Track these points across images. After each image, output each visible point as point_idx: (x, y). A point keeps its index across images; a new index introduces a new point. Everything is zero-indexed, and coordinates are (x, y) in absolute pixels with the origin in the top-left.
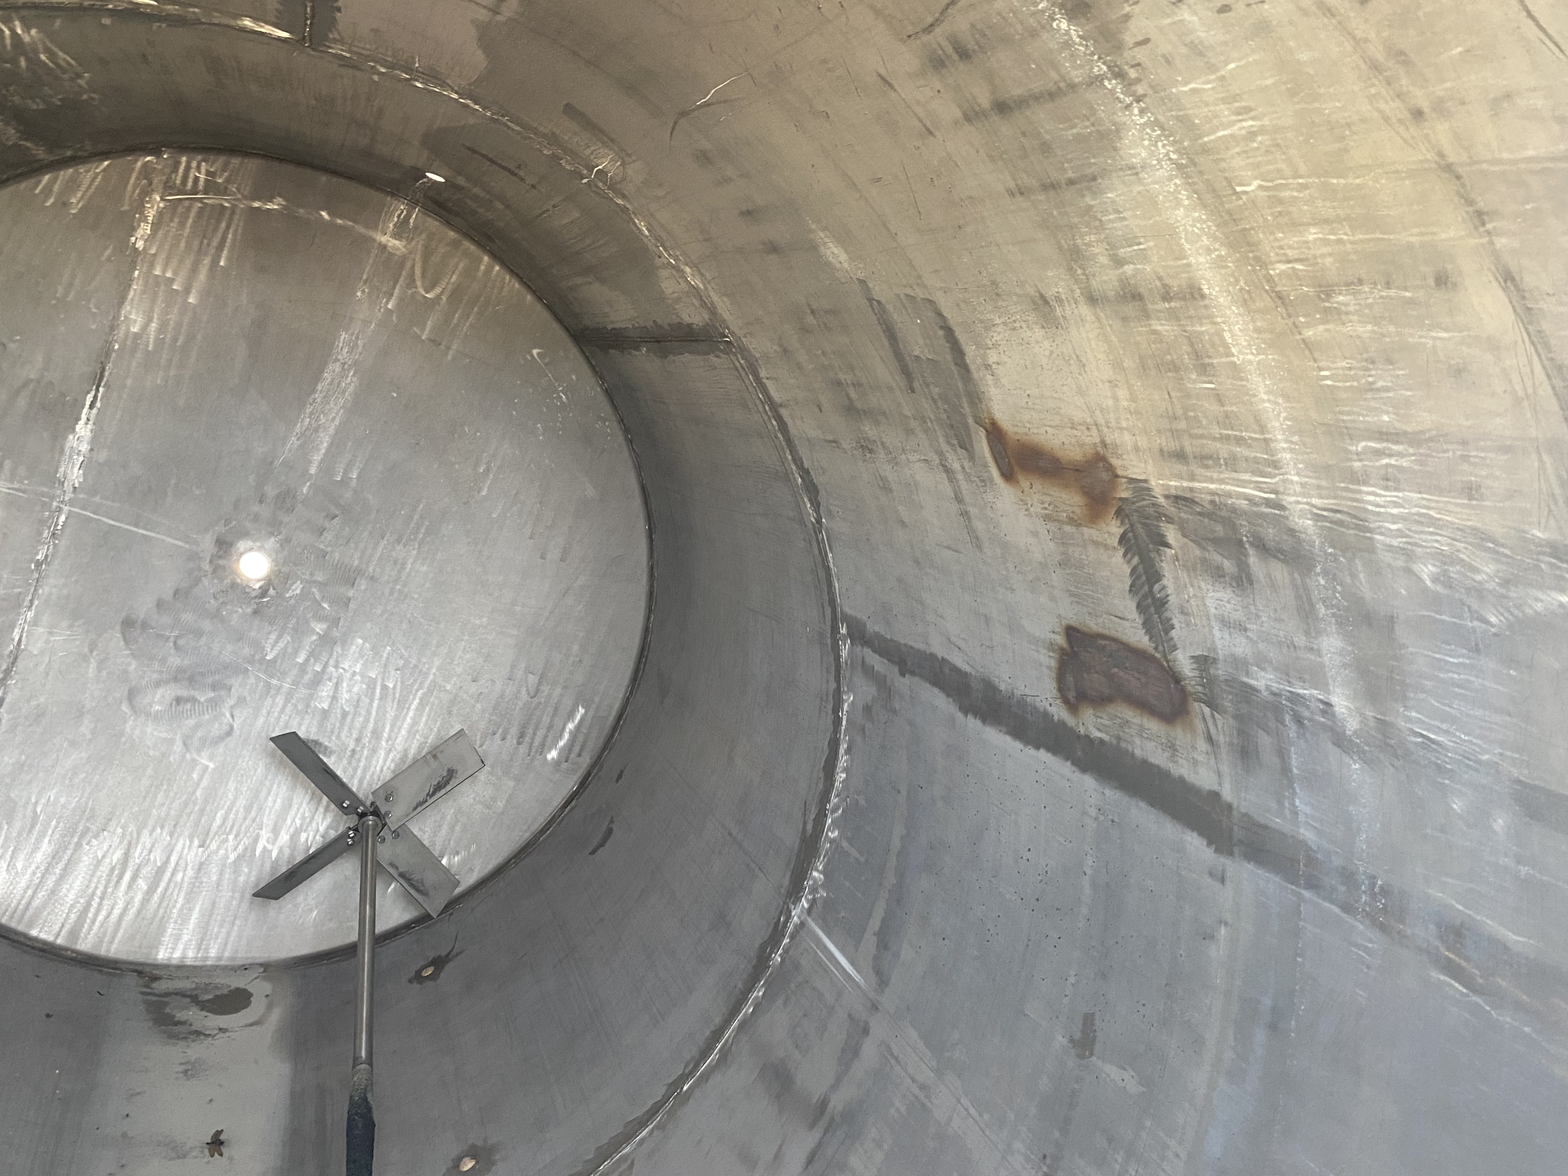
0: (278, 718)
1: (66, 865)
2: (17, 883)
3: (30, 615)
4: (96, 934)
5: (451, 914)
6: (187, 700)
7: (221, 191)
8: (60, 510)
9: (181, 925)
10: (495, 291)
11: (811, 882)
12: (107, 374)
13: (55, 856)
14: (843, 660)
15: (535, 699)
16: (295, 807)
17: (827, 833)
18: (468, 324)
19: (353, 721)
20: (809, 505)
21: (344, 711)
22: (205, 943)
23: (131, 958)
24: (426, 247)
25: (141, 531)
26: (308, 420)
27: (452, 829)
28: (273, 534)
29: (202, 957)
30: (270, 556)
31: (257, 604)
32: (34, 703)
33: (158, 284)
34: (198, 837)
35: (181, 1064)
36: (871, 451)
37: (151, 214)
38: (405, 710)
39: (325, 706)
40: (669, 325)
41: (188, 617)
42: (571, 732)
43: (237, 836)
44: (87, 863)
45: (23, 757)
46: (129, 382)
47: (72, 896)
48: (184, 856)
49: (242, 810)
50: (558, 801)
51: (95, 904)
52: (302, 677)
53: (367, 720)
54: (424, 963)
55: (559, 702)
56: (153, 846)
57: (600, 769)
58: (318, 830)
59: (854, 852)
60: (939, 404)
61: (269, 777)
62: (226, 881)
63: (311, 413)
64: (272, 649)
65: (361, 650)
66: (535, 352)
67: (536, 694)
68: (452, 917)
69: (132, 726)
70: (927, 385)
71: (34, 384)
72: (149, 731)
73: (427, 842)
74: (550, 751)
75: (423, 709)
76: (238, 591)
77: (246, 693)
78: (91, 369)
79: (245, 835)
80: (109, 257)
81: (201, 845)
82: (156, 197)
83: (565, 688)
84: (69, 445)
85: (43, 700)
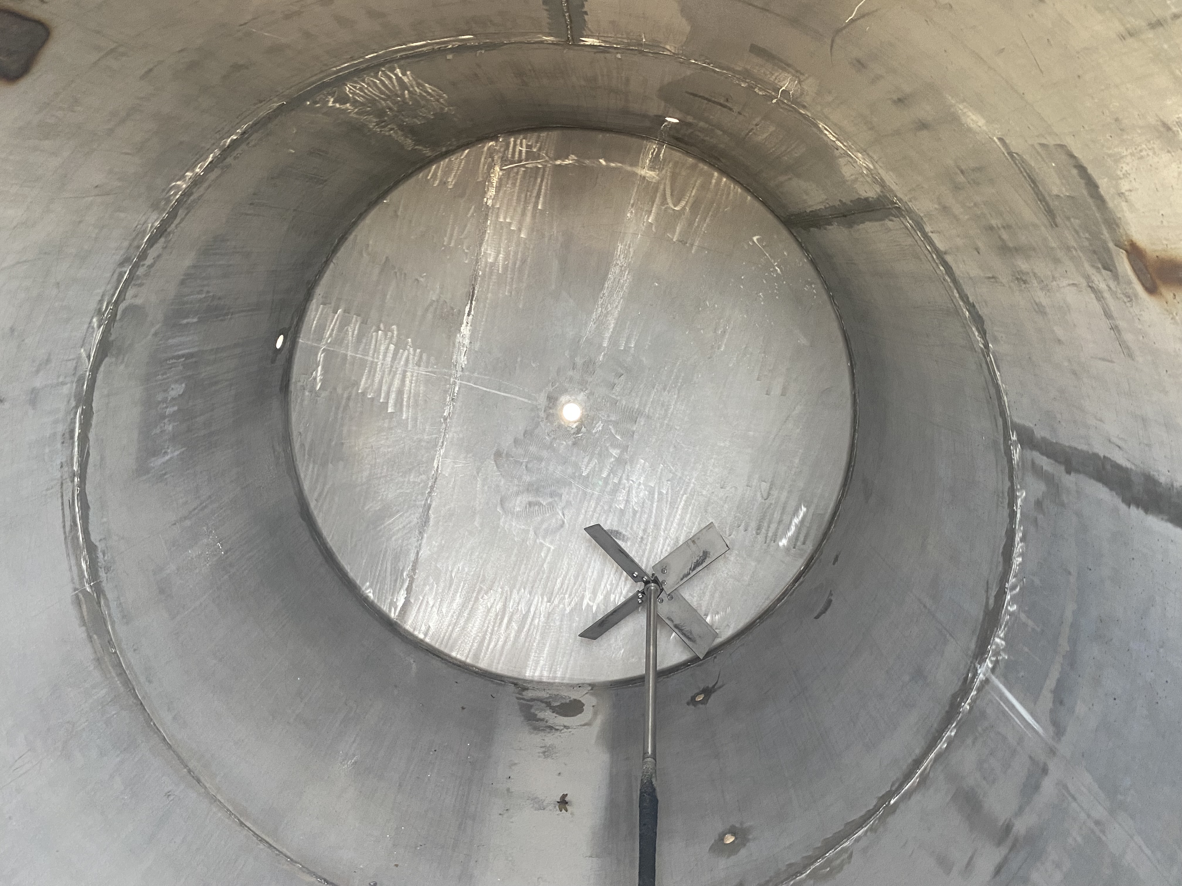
0: (592, 516)
1: (470, 611)
2: (443, 622)
3: (442, 451)
4: (489, 657)
5: (715, 657)
6: (535, 504)
7: (537, 156)
8: (455, 383)
9: (539, 654)
10: (724, 197)
11: (994, 647)
12: (476, 292)
13: (463, 606)
14: (1015, 462)
15: (767, 501)
16: (606, 577)
17: (1007, 607)
18: (705, 225)
19: (640, 517)
20: (977, 334)
21: (634, 510)
22: (554, 667)
23: (510, 674)
24: (673, 173)
25: (502, 394)
26: (600, 309)
27: (712, 596)
28: (583, 390)
29: (553, 677)
30: (581, 405)
31: (575, 438)
32: (448, 507)
33: (502, 228)
34: (546, 595)
35: (541, 747)
36: (1025, 282)
37: (495, 180)
38: (675, 509)
39: (622, 507)
40: (851, 201)
41: (533, 449)
42: (796, 526)
43: (570, 595)
44: (482, 611)
45: (443, 542)
46: (489, 295)
47: (475, 630)
48: (538, 608)
49: (572, 578)
50: (789, 577)
51: (487, 638)
52: (606, 487)
53: (650, 516)
54: (697, 691)
55: (786, 503)
56: (520, 600)
57: (821, 554)
58: (621, 593)
59: (1030, 623)
60: (1082, 234)
61: (589, 555)
62: (565, 626)
63: (602, 304)
64: (586, 468)
65: (643, 467)
66: (755, 239)
67: (768, 497)
68: (715, 660)
69: (504, 522)
70: (1068, 219)
71: (435, 304)
72: (514, 524)
73: (694, 604)
74: (781, 539)
75: (687, 508)
76: (562, 430)
77: (571, 499)
78: (466, 290)
79: (575, 595)
80: (473, 214)
81: (549, 601)
82: (497, 168)
83: (790, 492)
84: (457, 341)
85: (452, 505)
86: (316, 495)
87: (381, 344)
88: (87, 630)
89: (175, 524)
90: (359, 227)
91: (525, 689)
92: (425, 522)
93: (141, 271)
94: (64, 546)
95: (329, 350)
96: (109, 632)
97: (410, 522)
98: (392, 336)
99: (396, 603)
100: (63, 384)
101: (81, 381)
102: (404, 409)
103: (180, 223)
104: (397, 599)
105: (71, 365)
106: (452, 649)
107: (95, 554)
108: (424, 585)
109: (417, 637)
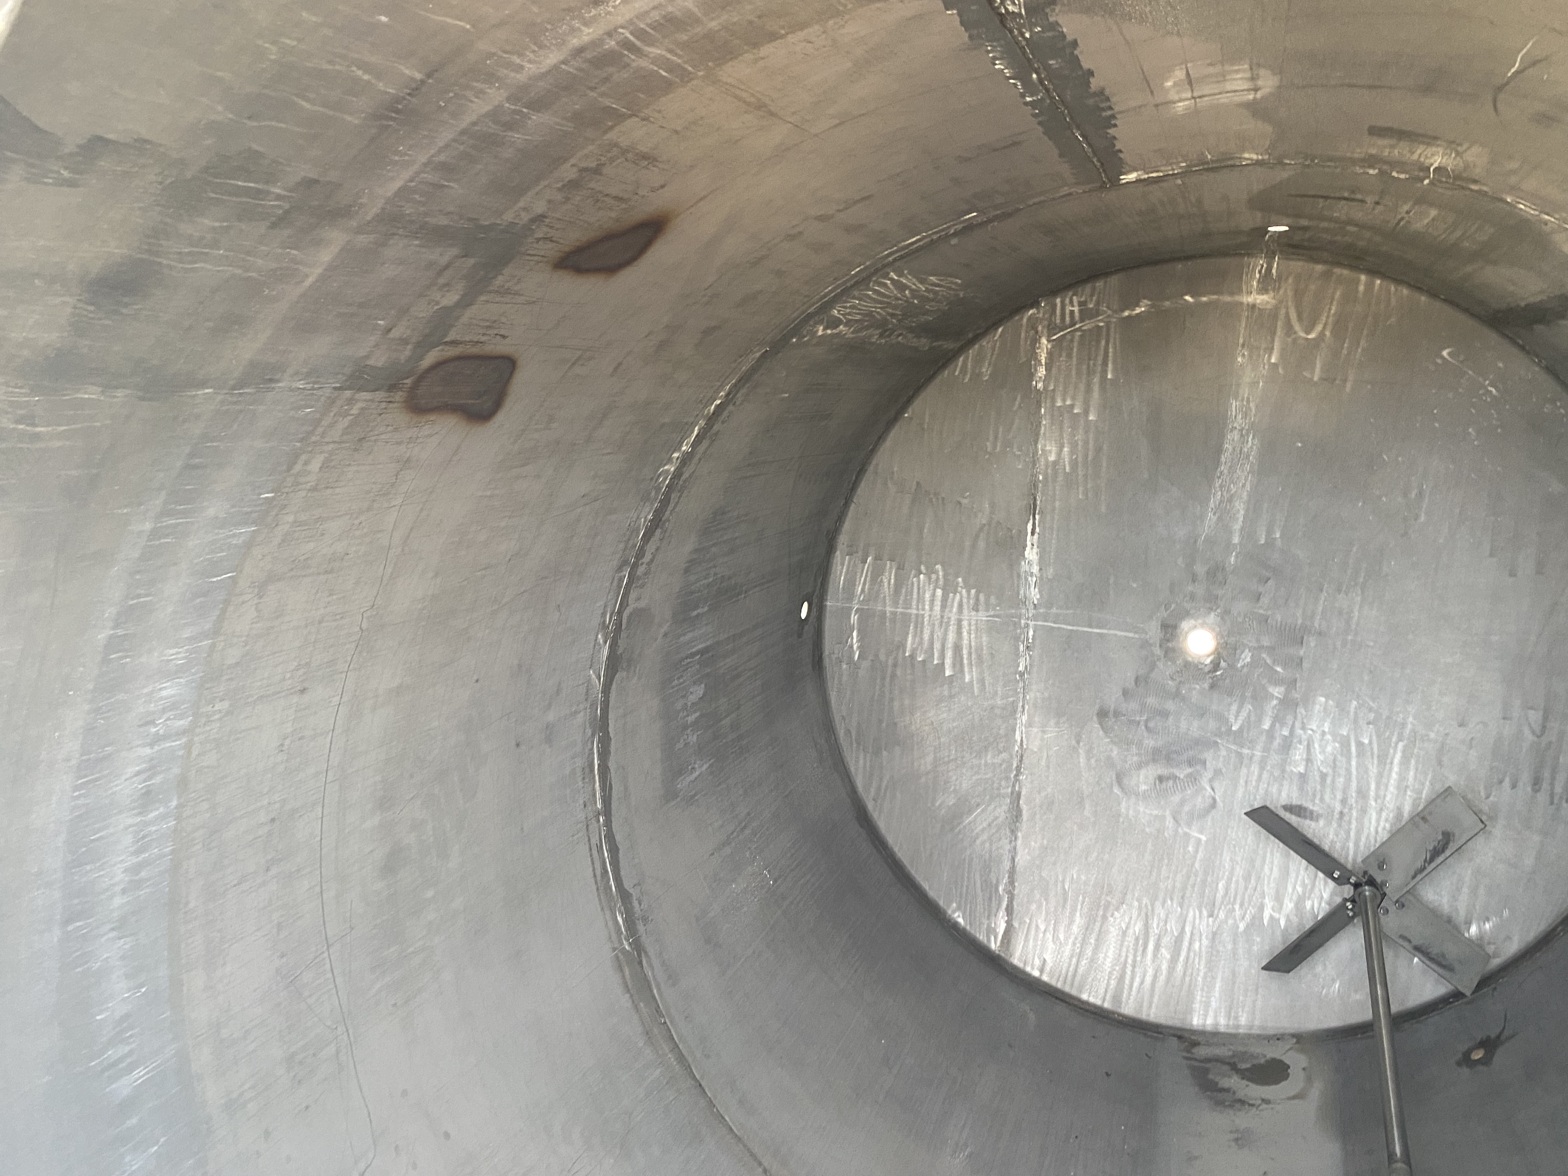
0: (1257, 787)
1: (1099, 935)
2: (1063, 952)
3: (1025, 718)
4: (1136, 999)
5: (1495, 989)
6: (1168, 778)
7: (1096, 313)
8: (1027, 626)
9: (1208, 992)
10: (1382, 306)
12: (1038, 502)
13: (1087, 928)
15: (1541, 739)
16: (1293, 875)
18: (1360, 350)
19: (1333, 782)
21: (1321, 772)
22: (1233, 1011)
23: (1170, 1023)
24: (1296, 292)
25: (1096, 630)
26: (1220, 493)
27: (1474, 892)
28: (1212, 609)
29: (1234, 1025)
30: (1213, 630)
31: (1212, 678)
32: (1043, 794)
33: (1061, 414)
34: (1206, 907)
35: (1231, 1132)
37: (1043, 357)
38: (1388, 767)
39: (1301, 769)
41: (1151, 701)
43: (1242, 905)
44: (1115, 934)
45: (1045, 842)
46: (1057, 504)
47: (1108, 964)
48: (1197, 926)
49: (1240, 879)
51: (1129, 972)
52: (1271, 743)
53: (1349, 779)
54: (1471, 1043)
56: (1167, 917)
58: (1322, 897)
62: (1240, 950)
63: (1221, 486)
64: (1236, 720)
65: (1325, 708)
66: (1445, 353)
67: (1543, 732)
69: (1127, 807)
71: (986, 528)
72: (1142, 809)
73: (1446, 908)
75: (1408, 762)
76: (1191, 669)
77: (1221, 766)
78: (1025, 502)
79: (1250, 904)
80: (1020, 405)
81: (1211, 915)
82: (1044, 341)
84: (1023, 570)
85: (1049, 790)
86: (872, 792)
87: (924, 593)
88: (631, 996)
89: (712, 854)
90: (879, 453)
91: (1195, 1044)
92: (1017, 817)
93: (641, 570)
94: (597, 899)
95: (863, 609)
96: (655, 999)
97: (996, 818)
98: (938, 579)
99: (994, 928)
100: (576, 712)
101: (593, 705)
102: (966, 669)
103: (674, 508)
104: (995, 924)
105: (582, 690)
106: (1081, 989)
107: (631, 903)
108: (1029, 902)
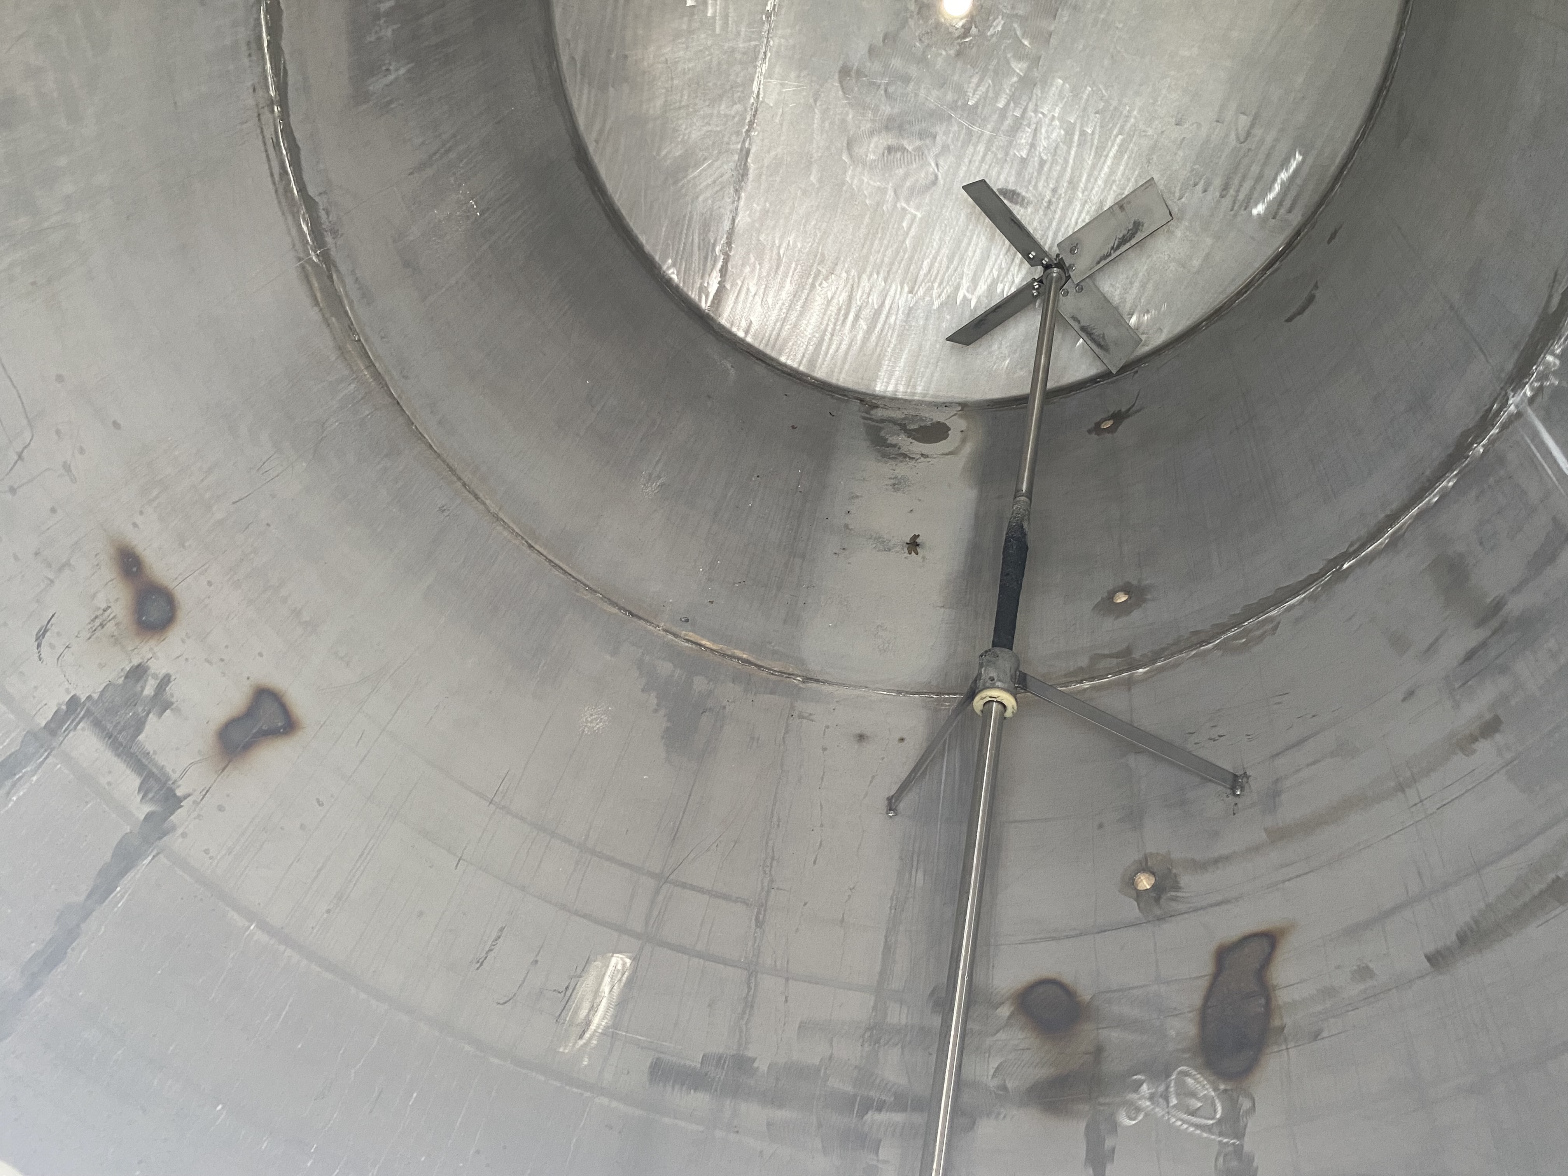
0: (979, 167)
1: (805, 303)
2: (769, 316)
3: (765, 67)
4: (829, 365)
5: (1135, 372)
6: (897, 149)
9: (894, 362)
11: (1541, 368)
13: (796, 295)
15: (1243, 145)
16: (992, 258)
19: (1050, 170)
21: (1042, 159)
22: (913, 380)
23: (856, 387)
27: (1143, 286)
29: (911, 392)
31: (960, 44)
32: (773, 153)
34: (908, 283)
35: (890, 478)
38: (1103, 158)
39: (1024, 154)
41: (896, 63)
42: (1283, 183)
43: (940, 284)
44: (820, 303)
45: (768, 205)
47: (810, 330)
48: (896, 300)
49: (945, 259)
50: (1259, 263)
51: (827, 338)
52: (1002, 124)
53: (1064, 169)
54: (1105, 416)
55: (1272, 148)
56: (871, 290)
57: (1313, 227)
58: (1013, 282)
61: (970, 227)
62: (931, 326)
64: (974, 94)
65: (1061, 91)
67: (1246, 138)
68: (1137, 375)
69: (851, 175)
72: (866, 180)
73: (1116, 300)
74: (1256, 206)
75: (1122, 156)
76: (941, 32)
77: (949, 141)
79: (948, 283)
81: (911, 292)
83: (1282, 130)
85: (780, 150)
86: (594, 135)
88: (321, 309)
89: (412, 173)
91: (875, 406)
92: (743, 176)
94: (276, 201)
96: (348, 315)
97: (722, 175)
99: (707, 288)
102: (710, 1)
104: (708, 283)
106: (781, 351)
107: (317, 212)
108: (743, 265)
109: (735, 335)
